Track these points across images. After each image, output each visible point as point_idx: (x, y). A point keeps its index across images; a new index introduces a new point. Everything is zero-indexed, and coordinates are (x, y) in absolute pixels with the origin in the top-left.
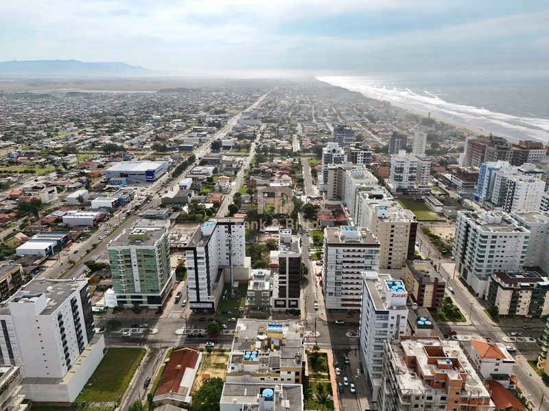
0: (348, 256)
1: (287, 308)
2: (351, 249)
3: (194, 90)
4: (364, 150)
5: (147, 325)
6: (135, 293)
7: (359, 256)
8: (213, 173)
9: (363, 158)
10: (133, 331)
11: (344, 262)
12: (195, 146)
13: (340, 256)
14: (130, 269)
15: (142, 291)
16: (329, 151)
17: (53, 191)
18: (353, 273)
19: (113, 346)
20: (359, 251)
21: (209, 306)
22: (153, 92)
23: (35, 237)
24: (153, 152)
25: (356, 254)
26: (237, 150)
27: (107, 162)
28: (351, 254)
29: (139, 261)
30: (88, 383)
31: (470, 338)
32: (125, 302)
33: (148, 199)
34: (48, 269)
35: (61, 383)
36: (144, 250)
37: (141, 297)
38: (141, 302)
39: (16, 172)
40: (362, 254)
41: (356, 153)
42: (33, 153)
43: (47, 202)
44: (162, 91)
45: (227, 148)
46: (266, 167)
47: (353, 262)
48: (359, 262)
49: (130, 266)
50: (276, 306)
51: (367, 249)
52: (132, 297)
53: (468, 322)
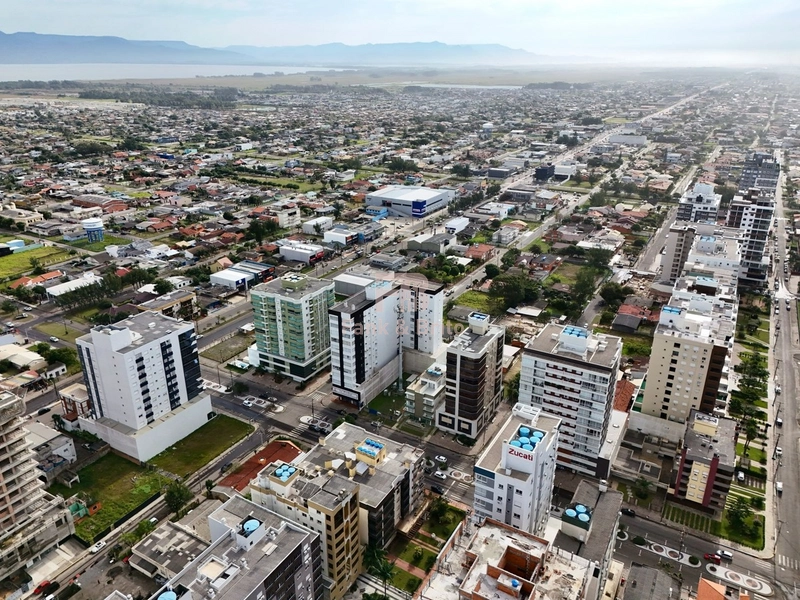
0: (555, 376)
1: (455, 431)
2: (561, 365)
3: (578, 86)
4: (759, 204)
5: (275, 399)
6: (279, 355)
7: (573, 381)
8: (509, 214)
9: (753, 218)
10: (259, 402)
11: (547, 384)
12: (511, 171)
13: (541, 372)
14: (274, 324)
15: (287, 356)
16: (690, 199)
17: (295, 213)
18: (561, 405)
19: (225, 413)
20: (574, 372)
21: (355, 396)
22: (517, 87)
23: (237, 266)
24: (450, 176)
25: (570, 376)
26: (574, 183)
27: (384, 184)
28: (560, 374)
29: (283, 316)
30: (173, 446)
31: (743, 580)
32: (267, 364)
33: (396, 240)
34: (230, 306)
35: (132, 436)
36: (288, 303)
37: (283, 362)
38: (284, 369)
39: (279, 185)
40: (578, 379)
41: (742, 208)
42: (312, 164)
43: (285, 226)
44: (531, 86)
45: (561, 178)
46: (598, 214)
47: (560, 387)
48: (572, 390)
49: (275, 320)
50: (441, 423)
51: (587, 372)
52: (275, 360)
53: (767, 553)
